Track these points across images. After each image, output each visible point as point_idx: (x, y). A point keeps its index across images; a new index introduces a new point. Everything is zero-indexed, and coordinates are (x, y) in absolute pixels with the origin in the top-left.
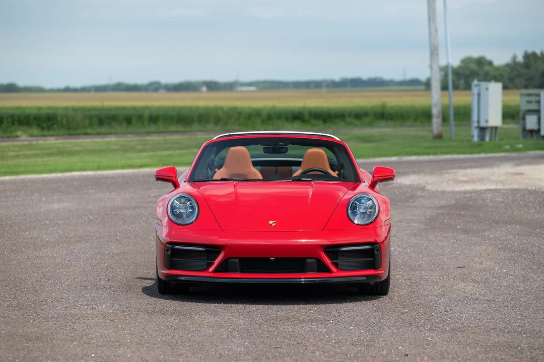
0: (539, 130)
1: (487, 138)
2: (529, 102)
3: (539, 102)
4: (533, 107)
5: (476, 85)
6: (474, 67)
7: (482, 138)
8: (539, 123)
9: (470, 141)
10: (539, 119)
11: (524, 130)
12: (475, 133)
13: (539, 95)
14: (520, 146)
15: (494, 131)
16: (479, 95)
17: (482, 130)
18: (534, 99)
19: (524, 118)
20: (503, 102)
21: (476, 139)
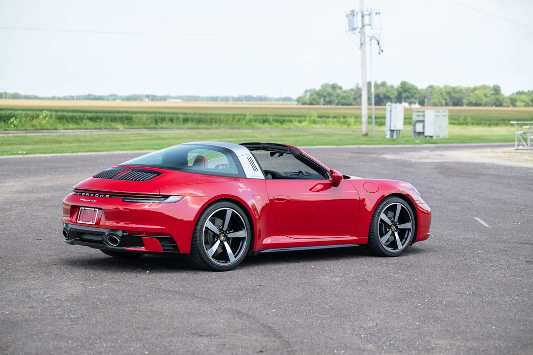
0: (423, 133)
1: (395, 136)
2: (418, 116)
3: (424, 116)
4: (421, 119)
5: (389, 105)
6: (330, 90)
7: (392, 136)
8: (424, 128)
9: (385, 137)
10: (424, 126)
11: (415, 132)
12: (388, 133)
13: (424, 112)
14: (418, 141)
15: (398, 131)
16: (391, 111)
17: (392, 131)
18: (421, 114)
19: (415, 125)
20: (405, 115)
21: (388, 137)
